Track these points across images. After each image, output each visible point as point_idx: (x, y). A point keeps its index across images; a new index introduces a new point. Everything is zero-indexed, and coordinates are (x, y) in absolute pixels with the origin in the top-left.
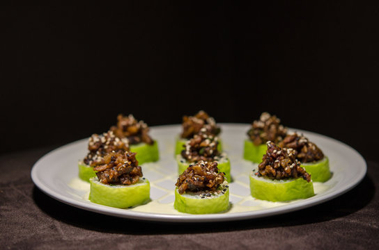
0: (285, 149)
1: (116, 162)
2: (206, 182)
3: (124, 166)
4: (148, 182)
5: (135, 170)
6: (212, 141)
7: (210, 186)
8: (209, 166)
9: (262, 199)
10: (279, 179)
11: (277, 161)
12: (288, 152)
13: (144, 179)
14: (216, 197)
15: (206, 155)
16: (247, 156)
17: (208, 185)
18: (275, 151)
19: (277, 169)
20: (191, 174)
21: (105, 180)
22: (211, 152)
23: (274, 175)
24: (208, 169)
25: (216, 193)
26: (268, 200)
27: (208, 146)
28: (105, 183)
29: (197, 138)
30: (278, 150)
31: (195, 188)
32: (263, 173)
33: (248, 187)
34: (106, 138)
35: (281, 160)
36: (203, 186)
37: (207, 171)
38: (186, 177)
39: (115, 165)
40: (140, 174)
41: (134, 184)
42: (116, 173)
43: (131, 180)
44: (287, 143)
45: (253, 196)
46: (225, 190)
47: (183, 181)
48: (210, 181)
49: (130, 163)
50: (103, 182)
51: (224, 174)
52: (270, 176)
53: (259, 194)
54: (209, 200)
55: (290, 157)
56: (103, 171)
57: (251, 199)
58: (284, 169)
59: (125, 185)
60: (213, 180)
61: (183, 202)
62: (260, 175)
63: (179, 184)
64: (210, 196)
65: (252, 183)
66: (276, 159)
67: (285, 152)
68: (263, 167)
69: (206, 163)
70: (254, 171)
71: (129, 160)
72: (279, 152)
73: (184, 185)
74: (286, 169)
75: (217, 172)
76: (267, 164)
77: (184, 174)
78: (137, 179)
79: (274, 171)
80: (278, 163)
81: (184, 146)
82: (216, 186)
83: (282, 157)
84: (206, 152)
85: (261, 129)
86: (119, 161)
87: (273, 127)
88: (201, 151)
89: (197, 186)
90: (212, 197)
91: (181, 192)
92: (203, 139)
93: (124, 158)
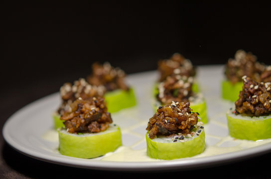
0: (262, 83)
1: (84, 109)
2: (178, 124)
3: (91, 113)
4: (119, 129)
5: (104, 116)
6: (186, 82)
7: (183, 128)
8: (181, 107)
9: (241, 139)
10: (258, 116)
11: (255, 96)
12: (266, 86)
13: (115, 125)
14: (190, 139)
15: (180, 96)
16: (225, 96)
17: (180, 128)
18: (252, 86)
19: (255, 105)
20: (162, 117)
21: (72, 129)
22: (186, 93)
23: (253, 111)
24: (179, 110)
25: (189, 135)
26: (248, 139)
27: (182, 88)
28: (73, 132)
29: (170, 80)
30: (255, 85)
31: (166, 131)
32: (240, 110)
33: (226, 127)
34: (78, 86)
35: (259, 95)
36: (175, 128)
37: (178, 112)
38: (157, 120)
39: (82, 113)
40: (109, 120)
41: (103, 131)
42: (83, 121)
43: (100, 127)
44: (265, 78)
45: (232, 136)
46: (199, 132)
47: (154, 124)
48: (183, 123)
49: (97, 109)
50: (69, 132)
51: (198, 114)
52: (248, 113)
53: (237, 133)
54: (183, 143)
55: (269, 91)
56: (70, 120)
57: (230, 139)
58: (263, 104)
59: (93, 133)
60: (185, 121)
61: (154, 148)
62: (237, 113)
63: (149, 128)
64: (182, 138)
65: (230, 123)
66: (253, 95)
67: (263, 86)
68: (239, 104)
69: (177, 103)
70: (231, 109)
71: (97, 106)
72: (256, 87)
73: (154, 129)
74: (265, 104)
75: (190, 113)
76: (244, 100)
77: (155, 117)
78: (107, 126)
79: (252, 108)
80: (255, 98)
81: (158, 89)
82: (189, 127)
83: (260, 92)
84: (180, 93)
85: (237, 68)
86: (86, 108)
87: (249, 66)
88: (176, 93)
89: (168, 129)
90: (186, 140)
91: (152, 137)
92: (177, 81)
93: (91, 104)
